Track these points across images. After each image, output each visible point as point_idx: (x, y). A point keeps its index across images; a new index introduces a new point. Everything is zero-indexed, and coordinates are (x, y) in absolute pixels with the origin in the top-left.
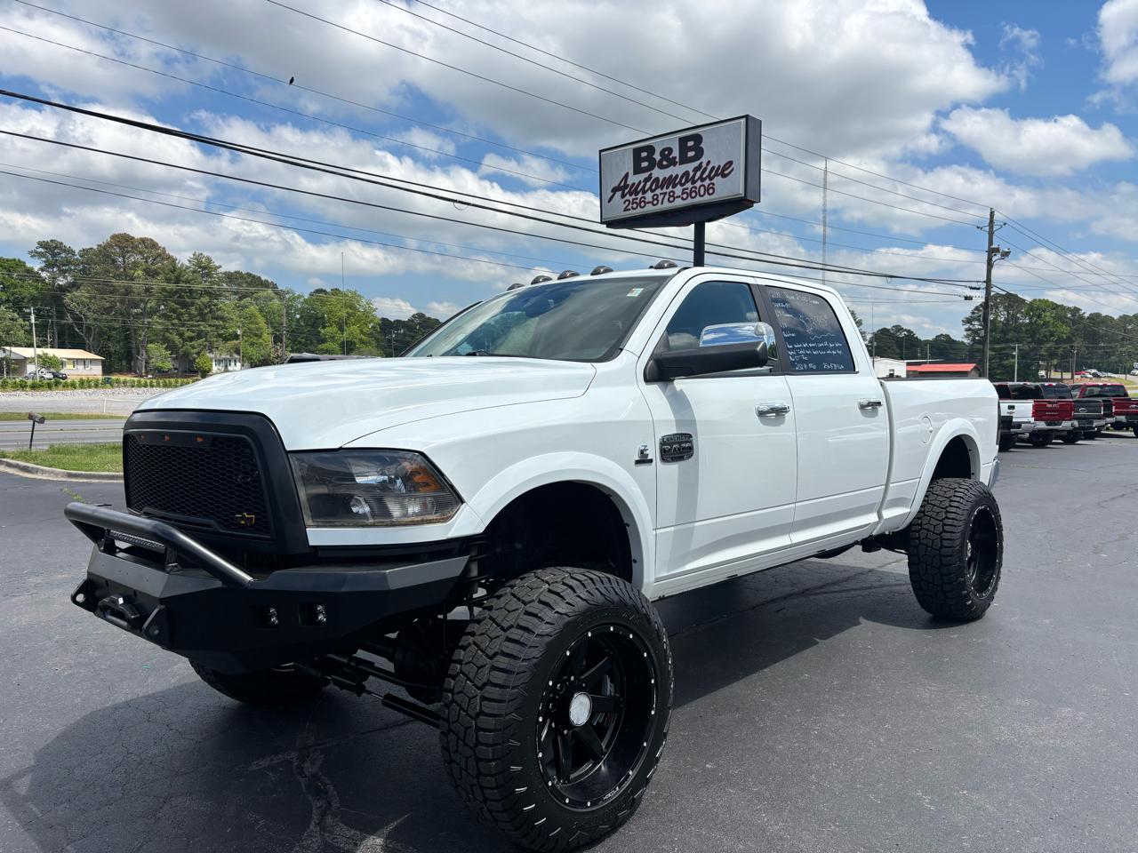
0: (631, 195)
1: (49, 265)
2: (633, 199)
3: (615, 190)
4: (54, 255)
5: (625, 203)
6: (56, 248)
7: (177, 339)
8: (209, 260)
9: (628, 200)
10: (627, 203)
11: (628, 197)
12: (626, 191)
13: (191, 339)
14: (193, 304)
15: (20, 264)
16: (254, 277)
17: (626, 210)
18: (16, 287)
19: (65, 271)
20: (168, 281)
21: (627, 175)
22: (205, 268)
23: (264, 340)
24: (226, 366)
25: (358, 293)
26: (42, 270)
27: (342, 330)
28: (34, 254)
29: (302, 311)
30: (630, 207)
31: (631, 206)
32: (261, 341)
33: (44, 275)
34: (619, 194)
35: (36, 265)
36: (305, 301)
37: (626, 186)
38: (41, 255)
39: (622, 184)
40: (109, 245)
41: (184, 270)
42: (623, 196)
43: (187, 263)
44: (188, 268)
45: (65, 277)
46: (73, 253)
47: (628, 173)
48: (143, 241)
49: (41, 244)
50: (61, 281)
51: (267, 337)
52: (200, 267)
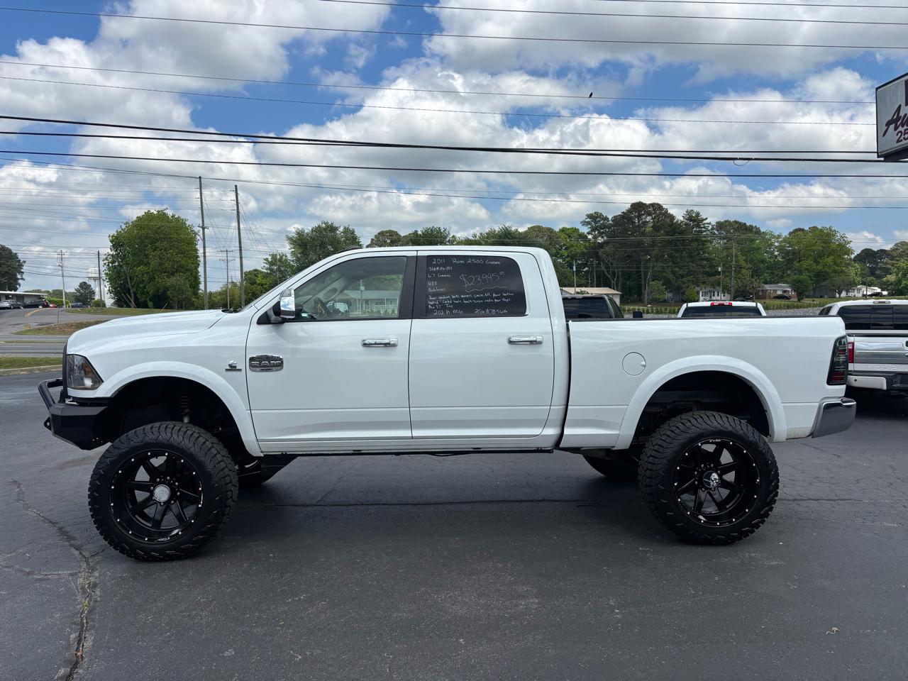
0: (903, 127)
1: (593, 229)
2: (905, 130)
3: (888, 124)
4: (596, 223)
5: (897, 135)
6: (597, 217)
7: (671, 276)
8: (698, 214)
9: (901, 132)
10: (900, 134)
11: (900, 129)
12: (899, 123)
13: (683, 276)
14: (684, 249)
15: (576, 230)
16: (740, 223)
17: (898, 141)
18: (573, 246)
19: (603, 233)
20: (667, 234)
21: (899, 108)
22: (694, 221)
23: (742, 275)
24: (711, 297)
25: (833, 229)
26: (589, 233)
27: (816, 262)
28: (584, 223)
29: (781, 249)
30: (902, 138)
31: (903, 136)
32: (740, 275)
33: (590, 237)
34: (892, 126)
35: (584, 230)
36: (785, 240)
37: (899, 118)
38: (588, 223)
39: (895, 117)
40: (629, 211)
41: (679, 225)
42: (896, 128)
43: (682, 219)
44: (682, 222)
45: (603, 237)
46: (606, 219)
47: (900, 105)
48: (653, 205)
49: (589, 216)
50: (600, 240)
51: (747, 273)
52: (691, 220)
